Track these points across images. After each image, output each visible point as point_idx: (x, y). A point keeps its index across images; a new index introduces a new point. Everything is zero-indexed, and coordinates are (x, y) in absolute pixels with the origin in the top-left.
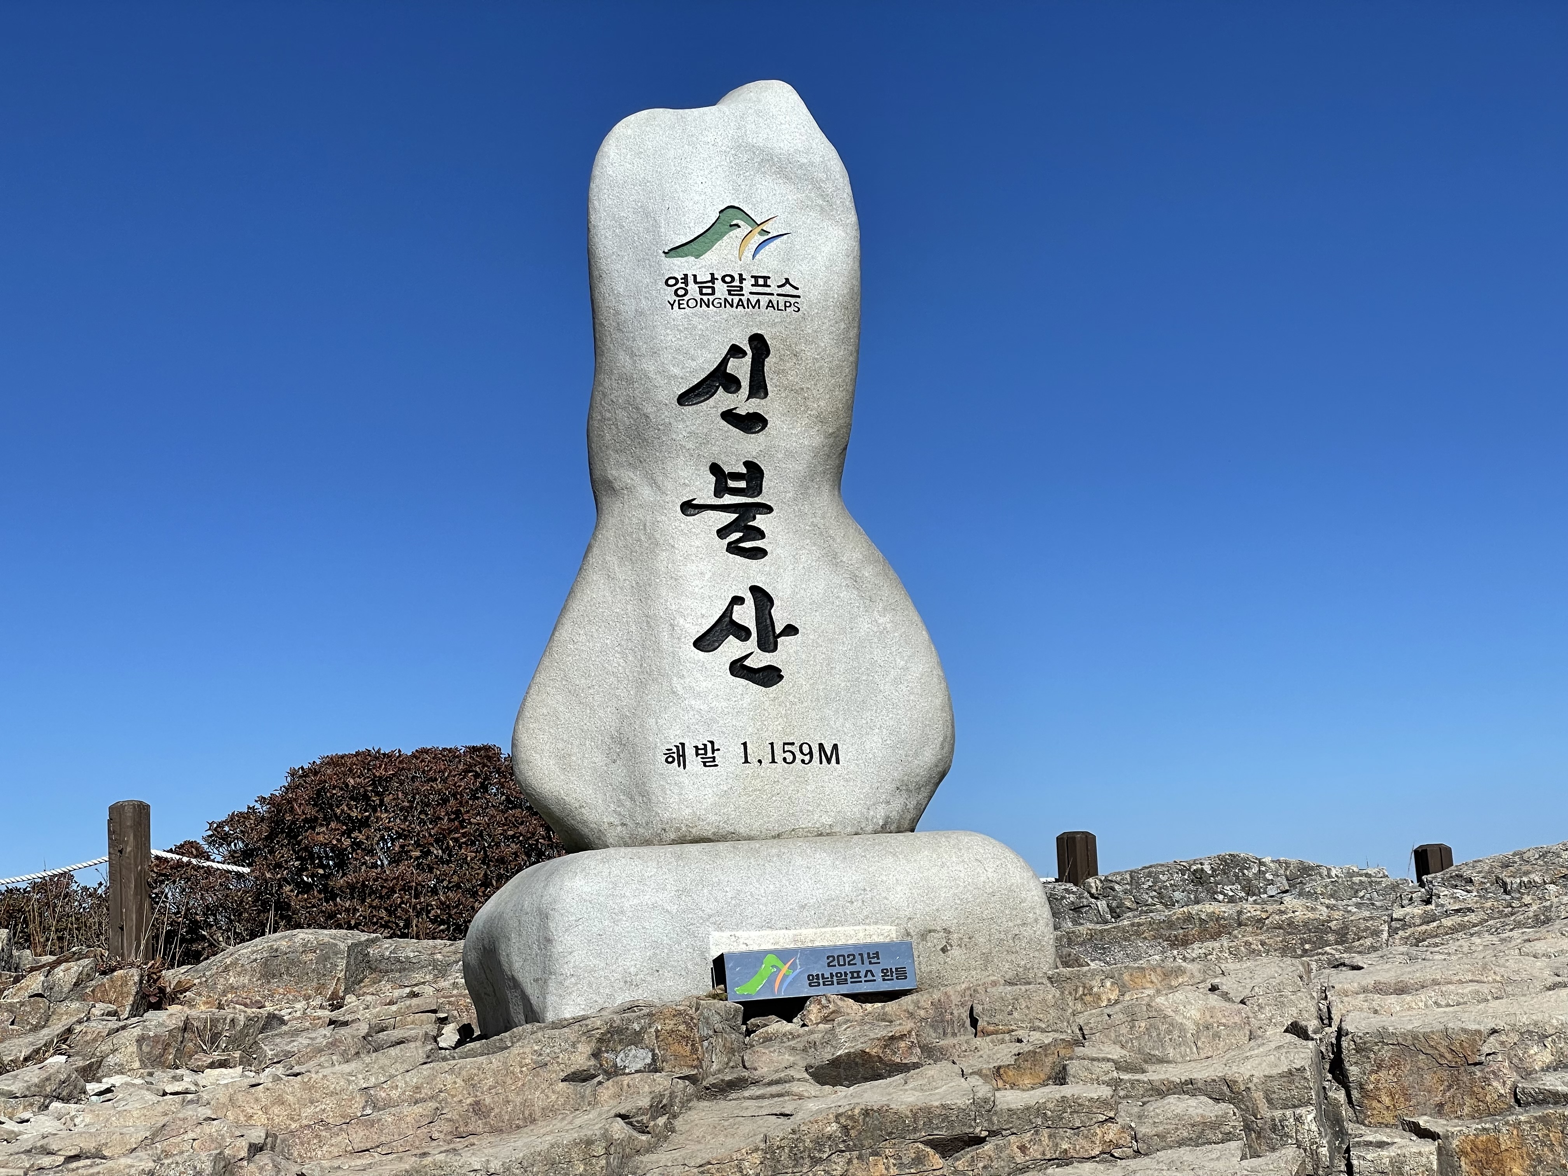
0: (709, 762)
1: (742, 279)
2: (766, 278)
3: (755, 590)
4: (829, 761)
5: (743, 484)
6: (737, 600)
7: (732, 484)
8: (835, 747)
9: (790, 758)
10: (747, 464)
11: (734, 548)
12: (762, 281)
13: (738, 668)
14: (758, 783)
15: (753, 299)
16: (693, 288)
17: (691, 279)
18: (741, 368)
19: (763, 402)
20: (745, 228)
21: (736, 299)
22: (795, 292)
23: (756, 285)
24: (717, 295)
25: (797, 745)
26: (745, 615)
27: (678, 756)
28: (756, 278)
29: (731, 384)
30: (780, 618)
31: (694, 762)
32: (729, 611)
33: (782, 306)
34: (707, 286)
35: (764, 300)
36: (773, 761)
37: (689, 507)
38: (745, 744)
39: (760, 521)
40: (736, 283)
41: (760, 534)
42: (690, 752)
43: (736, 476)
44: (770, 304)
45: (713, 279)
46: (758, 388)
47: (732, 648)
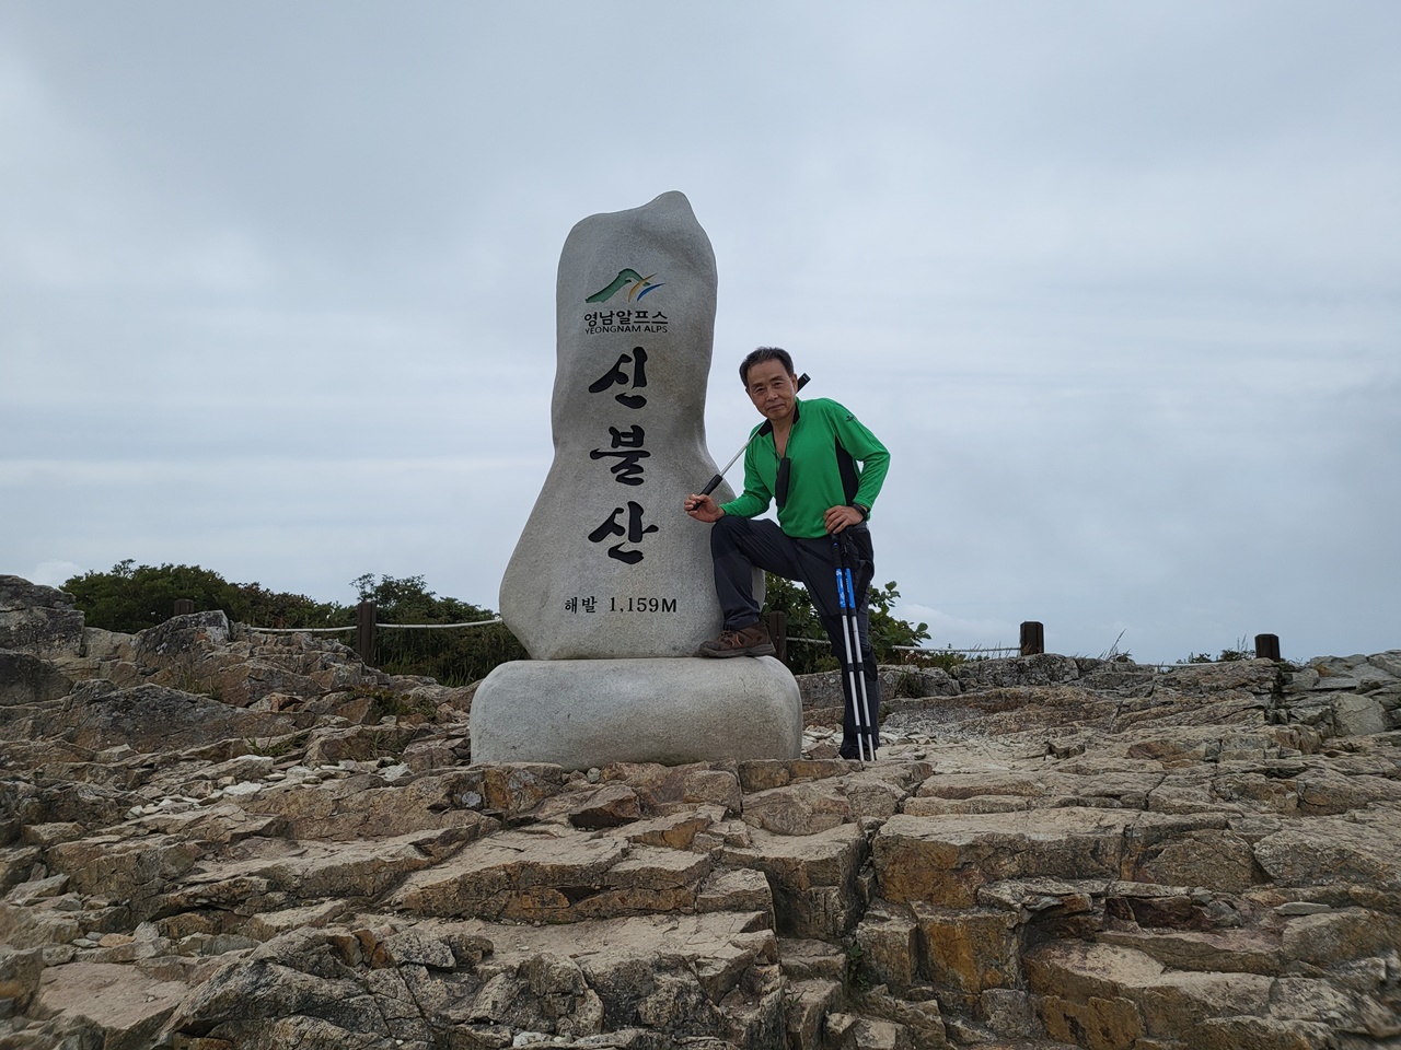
0: (590, 610)
1: (629, 314)
2: (645, 313)
3: (631, 504)
4: (669, 610)
5: (631, 440)
6: (619, 511)
7: (623, 439)
8: (674, 601)
9: (642, 607)
10: (632, 427)
11: (620, 479)
12: (642, 314)
13: (614, 552)
14: (619, 624)
15: (636, 326)
16: (599, 320)
17: (598, 315)
18: (628, 369)
19: (643, 389)
20: (634, 282)
21: (625, 326)
22: (665, 320)
23: (639, 316)
24: (614, 324)
25: (648, 600)
26: (623, 520)
27: (572, 605)
28: (639, 313)
29: (623, 379)
30: (646, 522)
31: (581, 609)
32: (613, 516)
33: (655, 329)
34: (607, 320)
35: (643, 326)
36: (631, 610)
37: (596, 455)
38: (613, 599)
39: (641, 462)
40: (626, 316)
41: (641, 470)
42: (580, 603)
43: (626, 435)
44: (647, 328)
45: (612, 314)
46: (640, 380)
47: (612, 540)
